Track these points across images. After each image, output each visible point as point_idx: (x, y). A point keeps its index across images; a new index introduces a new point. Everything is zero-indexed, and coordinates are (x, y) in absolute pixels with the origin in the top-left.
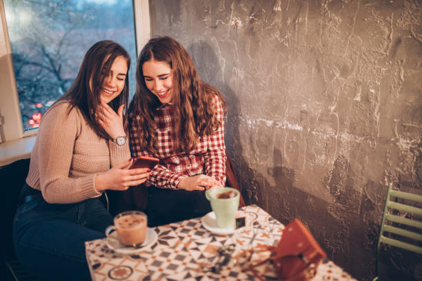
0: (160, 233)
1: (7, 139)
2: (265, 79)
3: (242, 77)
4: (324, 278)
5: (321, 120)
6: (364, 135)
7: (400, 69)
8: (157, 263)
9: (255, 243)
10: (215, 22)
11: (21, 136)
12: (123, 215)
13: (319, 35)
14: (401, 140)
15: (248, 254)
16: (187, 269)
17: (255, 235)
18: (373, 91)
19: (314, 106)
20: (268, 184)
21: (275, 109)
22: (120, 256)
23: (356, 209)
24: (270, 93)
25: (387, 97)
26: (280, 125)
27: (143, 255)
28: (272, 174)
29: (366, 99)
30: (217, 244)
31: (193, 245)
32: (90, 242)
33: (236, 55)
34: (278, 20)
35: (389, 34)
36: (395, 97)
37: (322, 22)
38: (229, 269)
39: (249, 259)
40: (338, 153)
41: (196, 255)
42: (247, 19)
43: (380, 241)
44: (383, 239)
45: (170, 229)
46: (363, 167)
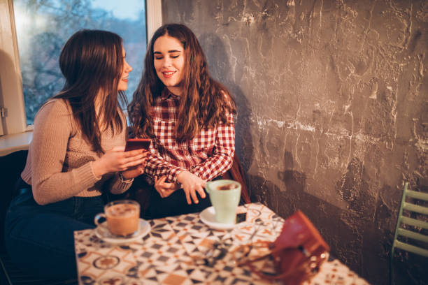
0: (154, 226)
1: (9, 132)
2: (277, 78)
3: (254, 75)
4: (327, 276)
5: (335, 120)
6: (380, 136)
7: (419, 64)
8: (147, 255)
9: (255, 239)
10: (228, 19)
11: (24, 130)
12: (115, 204)
13: (333, 30)
14: (420, 141)
15: (247, 249)
16: (179, 261)
17: (256, 232)
18: (390, 88)
19: (327, 106)
20: (277, 189)
21: (286, 109)
22: (109, 246)
23: (371, 216)
24: (281, 93)
25: (405, 95)
26: (292, 125)
27: (133, 246)
28: (282, 178)
29: (383, 96)
30: (214, 238)
31: (189, 238)
32: (80, 232)
33: (248, 53)
34: (292, 15)
35: (408, 27)
36: (413, 94)
37: (337, 17)
38: (224, 263)
39: (247, 255)
40: (352, 155)
41: (190, 248)
42: (260, 15)
43: (395, 245)
44: (397, 243)
45: (165, 222)
46: (379, 171)
